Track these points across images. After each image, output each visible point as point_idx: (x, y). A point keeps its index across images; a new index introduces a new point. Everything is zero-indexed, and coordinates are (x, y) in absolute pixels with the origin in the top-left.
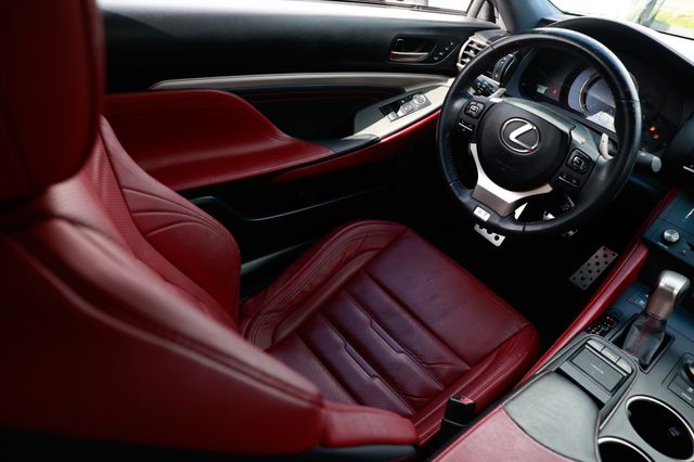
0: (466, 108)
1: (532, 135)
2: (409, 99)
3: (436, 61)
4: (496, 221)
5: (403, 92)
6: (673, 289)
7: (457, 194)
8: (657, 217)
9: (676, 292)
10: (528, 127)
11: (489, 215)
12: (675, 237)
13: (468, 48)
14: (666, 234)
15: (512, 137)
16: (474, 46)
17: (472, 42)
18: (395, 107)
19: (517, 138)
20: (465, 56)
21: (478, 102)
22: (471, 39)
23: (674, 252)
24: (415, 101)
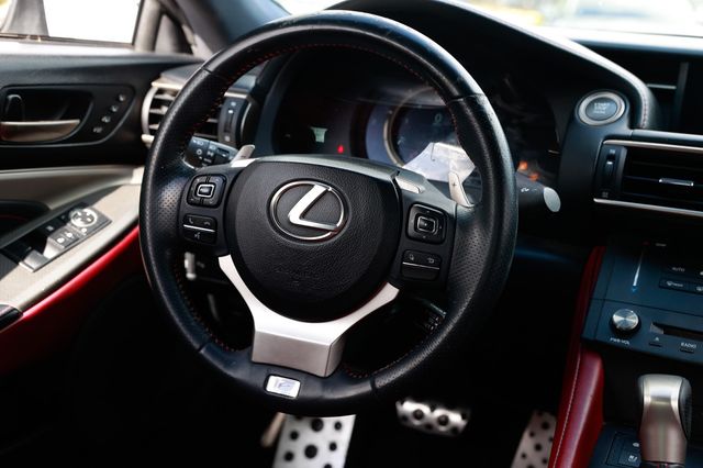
0: (189, 196)
1: (329, 202)
2: (62, 220)
3: (98, 136)
4: (316, 392)
5: (43, 211)
6: (668, 399)
7: (221, 367)
8: (591, 299)
9: (675, 405)
10: (318, 190)
11: (297, 384)
12: (633, 320)
13: (156, 104)
14: (617, 318)
15: (295, 216)
16: (166, 97)
17: (160, 91)
18: (37, 242)
19: (303, 216)
20: (154, 118)
21: (209, 175)
22: (156, 85)
23: (641, 345)
24: (77, 222)
